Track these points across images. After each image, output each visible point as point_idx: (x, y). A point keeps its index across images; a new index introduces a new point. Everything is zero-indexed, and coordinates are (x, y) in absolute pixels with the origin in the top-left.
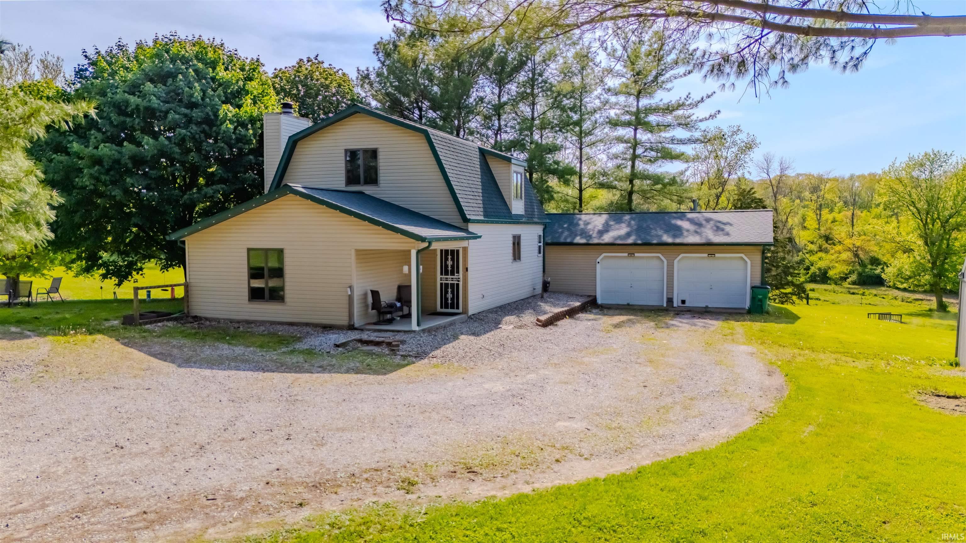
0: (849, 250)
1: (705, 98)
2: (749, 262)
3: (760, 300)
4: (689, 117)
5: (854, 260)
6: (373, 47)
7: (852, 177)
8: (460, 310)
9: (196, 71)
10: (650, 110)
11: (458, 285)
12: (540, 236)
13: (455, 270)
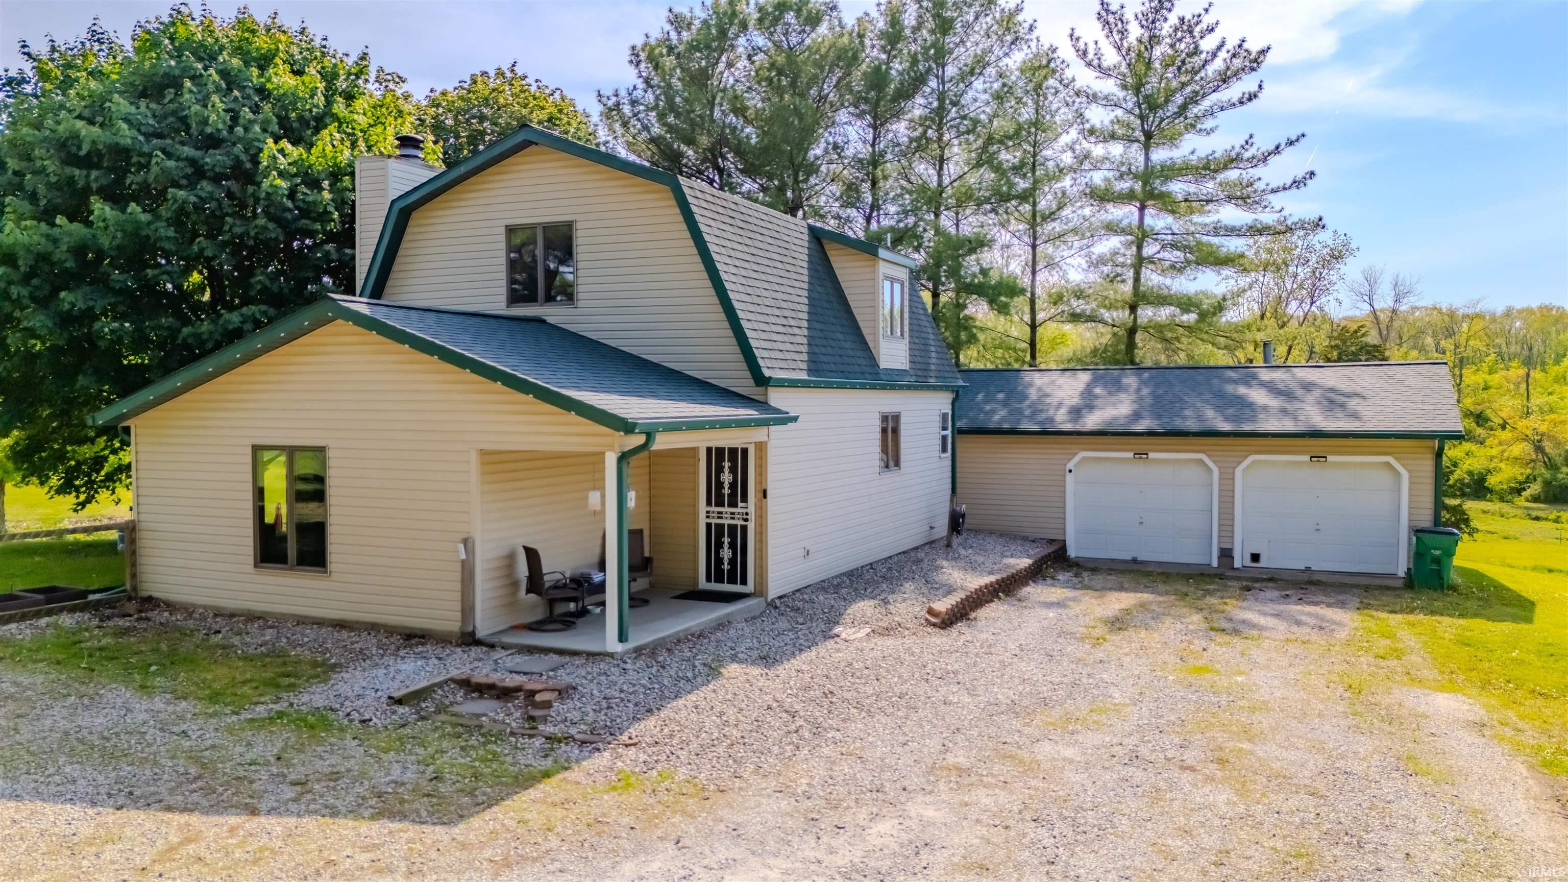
0: (1526, 438)
1: (1283, 146)
2: (1405, 474)
3: (1437, 561)
4: (1251, 185)
5: (1534, 457)
6: (630, 52)
7: (1508, 313)
8: (750, 587)
9: (224, 73)
10: (1170, 171)
11: (744, 529)
12: (944, 416)
13: (738, 494)
